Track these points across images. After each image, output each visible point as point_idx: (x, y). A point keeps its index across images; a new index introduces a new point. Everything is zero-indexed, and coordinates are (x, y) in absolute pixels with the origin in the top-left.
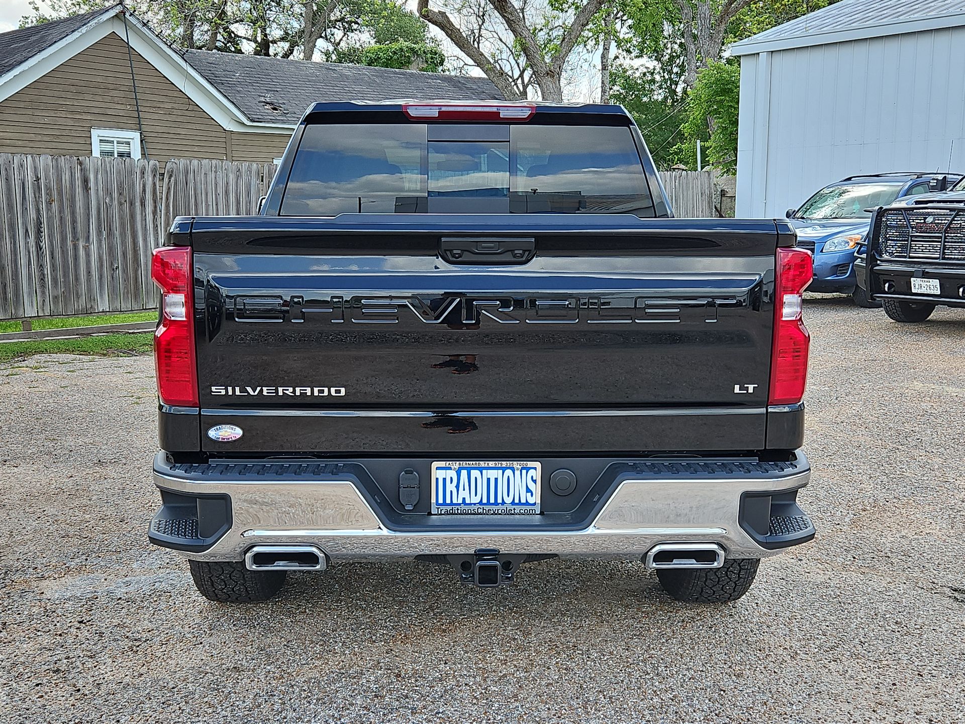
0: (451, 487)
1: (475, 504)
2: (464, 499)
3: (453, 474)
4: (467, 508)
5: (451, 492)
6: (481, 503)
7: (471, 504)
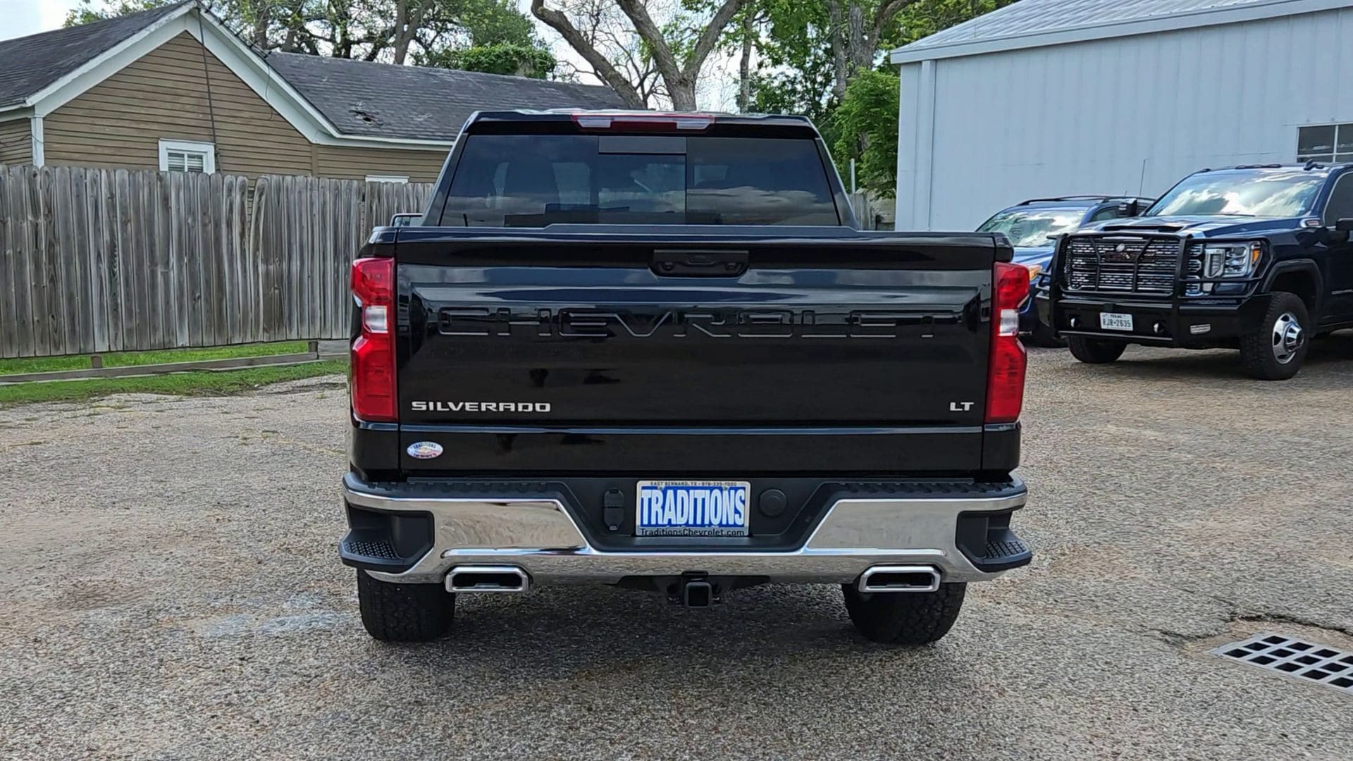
0: (656, 507)
1: (680, 525)
2: (670, 520)
3: (659, 494)
4: (673, 529)
5: (657, 512)
6: (687, 524)
7: (676, 525)
